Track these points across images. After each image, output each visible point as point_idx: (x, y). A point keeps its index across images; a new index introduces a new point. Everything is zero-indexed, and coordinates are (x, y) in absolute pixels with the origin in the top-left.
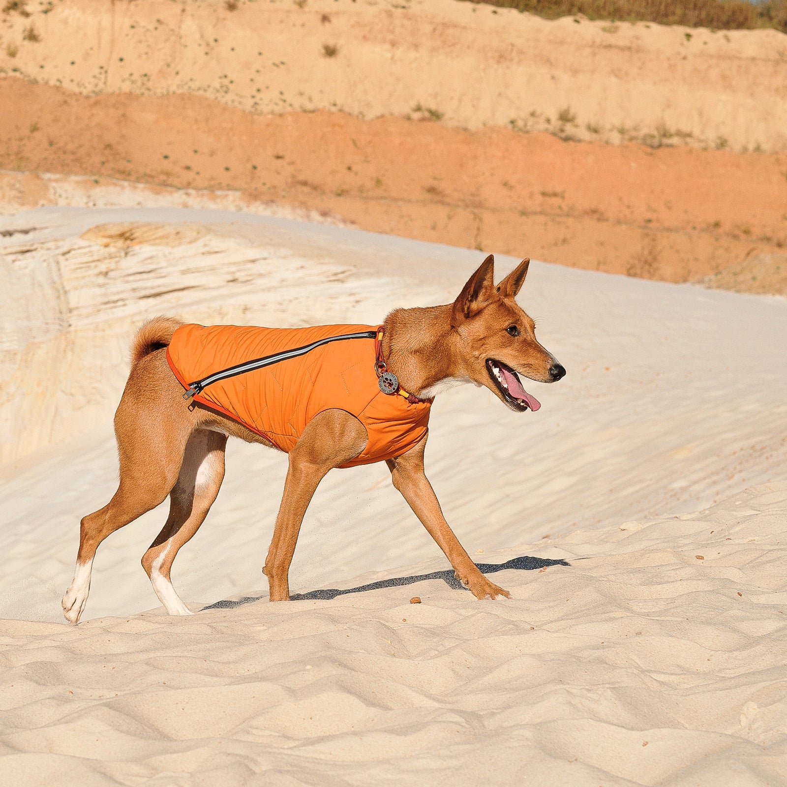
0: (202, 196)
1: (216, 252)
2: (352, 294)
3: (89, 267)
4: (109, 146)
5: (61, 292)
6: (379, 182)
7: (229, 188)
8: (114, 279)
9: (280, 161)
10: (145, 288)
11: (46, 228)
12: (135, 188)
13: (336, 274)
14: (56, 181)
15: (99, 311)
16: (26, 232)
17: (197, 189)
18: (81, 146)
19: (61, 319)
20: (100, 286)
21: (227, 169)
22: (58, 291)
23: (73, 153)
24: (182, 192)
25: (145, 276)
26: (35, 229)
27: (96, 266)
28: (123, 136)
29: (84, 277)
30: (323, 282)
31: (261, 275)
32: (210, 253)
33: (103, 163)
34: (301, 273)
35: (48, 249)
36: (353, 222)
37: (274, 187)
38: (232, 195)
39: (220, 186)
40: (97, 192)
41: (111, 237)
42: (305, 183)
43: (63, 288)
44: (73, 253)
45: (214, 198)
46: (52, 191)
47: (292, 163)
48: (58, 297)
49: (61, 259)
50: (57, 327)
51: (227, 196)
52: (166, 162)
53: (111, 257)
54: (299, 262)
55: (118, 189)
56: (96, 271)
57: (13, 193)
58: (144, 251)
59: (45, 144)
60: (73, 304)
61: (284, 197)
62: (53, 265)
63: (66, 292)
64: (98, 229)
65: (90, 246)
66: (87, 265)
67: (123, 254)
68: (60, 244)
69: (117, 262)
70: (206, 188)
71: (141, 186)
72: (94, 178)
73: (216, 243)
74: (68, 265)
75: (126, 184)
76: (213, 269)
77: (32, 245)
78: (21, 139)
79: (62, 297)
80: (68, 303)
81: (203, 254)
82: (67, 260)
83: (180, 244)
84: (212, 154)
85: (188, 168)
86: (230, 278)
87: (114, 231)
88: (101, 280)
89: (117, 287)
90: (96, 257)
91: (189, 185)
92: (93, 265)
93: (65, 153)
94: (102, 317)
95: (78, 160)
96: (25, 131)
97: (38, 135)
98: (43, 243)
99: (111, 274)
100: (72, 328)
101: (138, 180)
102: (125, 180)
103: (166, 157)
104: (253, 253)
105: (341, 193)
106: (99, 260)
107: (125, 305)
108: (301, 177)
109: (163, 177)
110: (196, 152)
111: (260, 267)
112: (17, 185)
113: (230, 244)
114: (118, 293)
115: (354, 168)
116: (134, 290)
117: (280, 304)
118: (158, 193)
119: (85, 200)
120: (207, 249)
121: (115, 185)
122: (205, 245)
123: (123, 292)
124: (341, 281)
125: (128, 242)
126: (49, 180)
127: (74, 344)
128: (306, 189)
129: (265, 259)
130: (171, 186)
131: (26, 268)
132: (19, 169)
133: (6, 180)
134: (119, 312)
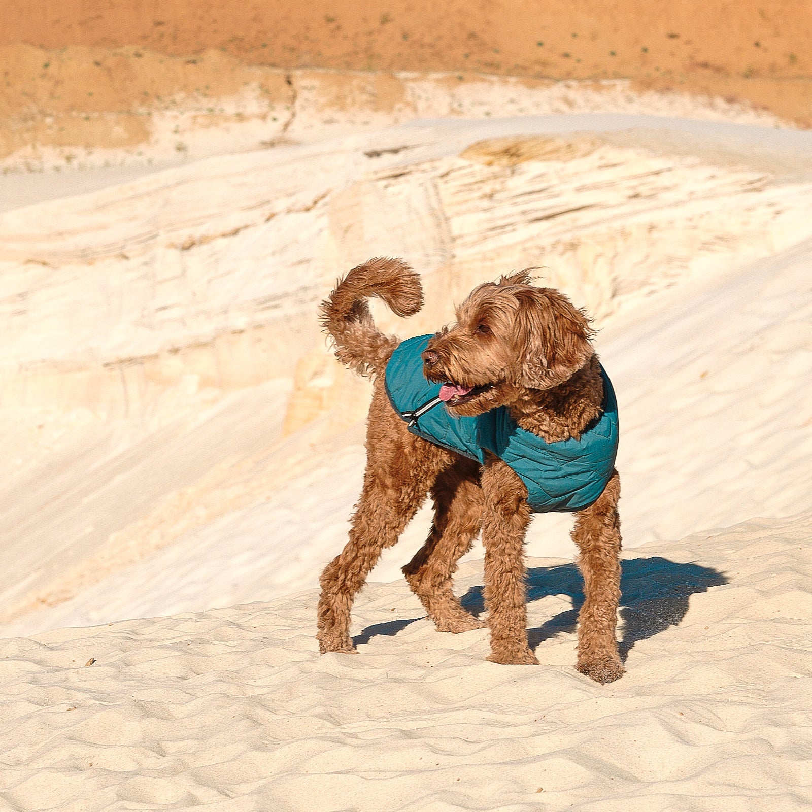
0: (586, 87)
1: (615, 165)
2: (771, 205)
3: (471, 190)
4: (472, 36)
5: (441, 219)
6: (793, 59)
7: (617, 76)
8: (501, 201)
9: (675, 41)
10: (536, 210)
11: (418, 146)
12: (506, 82)
13: (751, 183)
14: (414, 80)
15: (485, 238)
16: (395, 151)
17: (579, 79)
18: (440, 37)
19: (443, 250)
20: (485, 210)
21: (613, 54)
22: (437, 217)
23: (432, 46)
24: (561, 84)
25: (534, 196)
26: (405, 148)
27: (479, 189)
28: (488, 23)
29: (466, 201)
30: (737, 193)
31: (667, 189)
32: (607, 166)
33: (467, 56)
34: (712, 184)
35: (424, 171)
36: (765, 108)
37: (669, 72)
38: (621, 85)
39: (605, 75)
40: (463, 90)
41: (494, 154)
42: (705, 65)
43: (443, 213)
44: (452, 175)
45: (598, 88)
46: (409, 92)
47: (688, 42)
48: (438, 225)
49: (440, 182)
50: (439, 258)
51: (614, 85)
52: (540, 49)
53: (496, 177)
54: (708, 171)
55: (486, 85)
56: (479, 194)
57: (365, 97)
58: (533, 168)
59: (399, 38)
60: (456, 232)
61: (682, 83)
62: (432, 191)
63: (447, 219)
64: (479, 147)
65: (471, 166)
66: (469, 187)
67: (508, 172)
68: (437, 164)
69: (503, 182)
70: (589, 78)
71: (512, 80)
72: (457, 74)
73: (613, 155)
74: (447, 189)
75: (494, 78)
76: (611, 185)
77: (405, 167)
78: (370, 33)
79: (443, 225)
80: (449, 231)
81: (600, 168)
82: (446, 182)
83: (573, 158)
84: (594, 37)
85: (567, 55)
86: (631, 193)
87: (498, 147)
88: (486, 203)
89: (504, 211)
90: (478, 178)
91: (568, 75)
92: (475, 186)
93: (422, 46)
94: (490, 245)
95: (437, 55)
96: (375, 24)
97: (389, 27)
98: (417, 165)
99: (498, 196)
100: (456, 260)
101: (509, 73)
102: (493, 74)
103: (540, 44)
104: (657, 164)
105: (750, 74)
106: (482, 181)
107: (514, 230)
108: (701, 58)
109: (538, 68)
110: (575, 35)
111: (664, 180)
112: (369, 88)
113: (630, 154)
114: (505, 217)
115: (764, 43)
116: (524, 213)
117: (690, 220)
118: (532, 87)
119: (448, 100)
120: (603, 162)
121: (483, 80)
122: (602, 158)
123: (511, 215)
124: (758, 190)
125: (514, 159)
126: (406, 80)
127: (459, 277)
128: (707, 72)
129: (670, 170)
130: (547, 77)
131: (400, 193)
132: (369, 68)
133: (355, 82)
134: (508, 239)
